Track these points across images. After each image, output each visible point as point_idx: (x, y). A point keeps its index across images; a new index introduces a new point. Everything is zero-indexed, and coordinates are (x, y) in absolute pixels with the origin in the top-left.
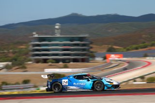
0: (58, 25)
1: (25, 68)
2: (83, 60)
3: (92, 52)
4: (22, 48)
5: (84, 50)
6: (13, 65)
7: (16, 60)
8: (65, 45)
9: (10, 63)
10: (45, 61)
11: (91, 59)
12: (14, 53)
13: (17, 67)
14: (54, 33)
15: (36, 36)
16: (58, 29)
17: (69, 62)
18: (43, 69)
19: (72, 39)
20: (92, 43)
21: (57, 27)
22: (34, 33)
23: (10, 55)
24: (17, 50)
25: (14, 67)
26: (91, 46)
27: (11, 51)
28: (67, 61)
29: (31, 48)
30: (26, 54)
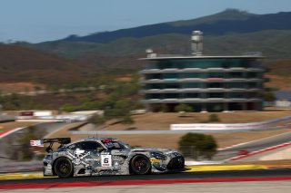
0: (197, 34)
1: (132, 122)
2: (250, 107)
3: (268, 90)
4: (124, 83)
5: (252, 85)
6: (108, 116)
7: (112, 106)
8: (211, 75)
9: (100, 113)
10: (172, 108)
11: (266, 104)
12: (108, 91)
13: (115, 120)
14: (189, 51)
15: (153, 56)
16: (197, 42)
17: (221, 110)
18: (167, 125)
19: (226, 63)
20: (268, 71)
21: (195, 38)
22: (149, 51)
23: (101, 96)
24: (114, 86)
25: (109, 119)
26: (267, 76)
27: (102, 87)
28: (217, 108)
29: (143, 81)
30: (134, 93)
